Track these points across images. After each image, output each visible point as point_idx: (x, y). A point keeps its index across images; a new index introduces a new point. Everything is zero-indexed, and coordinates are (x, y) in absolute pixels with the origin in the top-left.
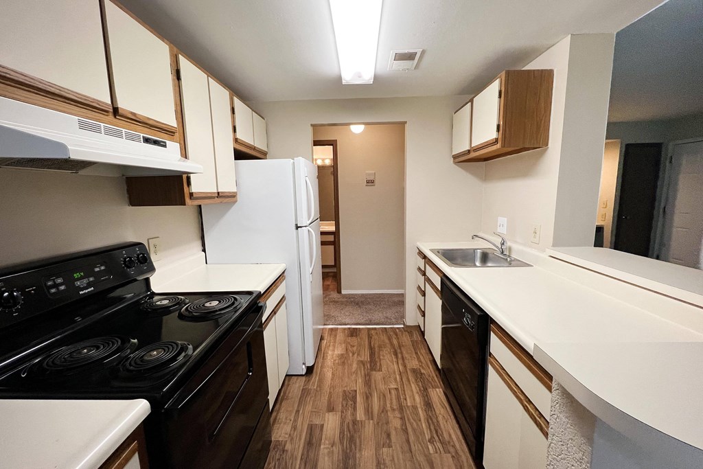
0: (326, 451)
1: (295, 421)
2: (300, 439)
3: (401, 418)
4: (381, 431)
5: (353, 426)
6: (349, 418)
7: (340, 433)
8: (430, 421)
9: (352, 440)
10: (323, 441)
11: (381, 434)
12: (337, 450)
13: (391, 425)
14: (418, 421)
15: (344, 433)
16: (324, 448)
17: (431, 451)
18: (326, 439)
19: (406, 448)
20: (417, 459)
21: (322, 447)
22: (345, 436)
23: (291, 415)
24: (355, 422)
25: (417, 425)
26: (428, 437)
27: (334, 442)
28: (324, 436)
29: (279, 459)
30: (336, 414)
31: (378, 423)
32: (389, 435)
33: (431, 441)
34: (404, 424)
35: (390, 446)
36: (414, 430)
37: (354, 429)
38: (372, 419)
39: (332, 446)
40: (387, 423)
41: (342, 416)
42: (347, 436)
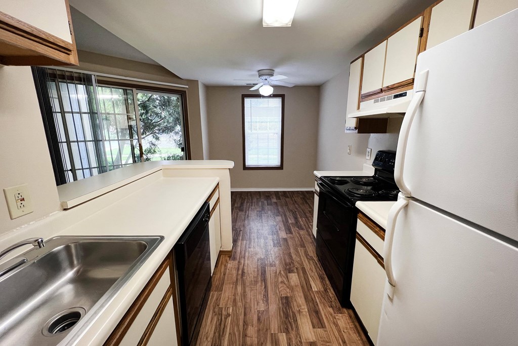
0: (303, 307)
1: (339, 331)
2: (325, 315)
3: (246, 336)
4: (264, 323)
5: (287, 327)
6: (293, 334)
7: (297, 321)
8: (221, 333)
9: (287, 316)
10: (308, 314)
11: (264, 321)
12: (296, 309)
13: (256, 328)
14: (232, 333)
15: (294, 321)
16: (305, 309)
17: (231, 308)
18: (306, 316)
19: (248, 310)
20: (242, 303)
21: (307, 310)
22: (292, 318)
23: (347, 336)
24: (287, 331)
25: (233, 330)
26: (229, 319)
27: (299, 313)
28: (308, 317)
29: (331, 302)
30: (306, 340)
31: (267, 330)
32: (259, 319)
33: (228, 315)
34: (245, 330)
35: (259, 311)
36: (238, 326)
37: (286, 324)
38: (272, 334)
39: (299, 310)
40: (259, 331)
41: (300, 338)
42: (291, 318)
